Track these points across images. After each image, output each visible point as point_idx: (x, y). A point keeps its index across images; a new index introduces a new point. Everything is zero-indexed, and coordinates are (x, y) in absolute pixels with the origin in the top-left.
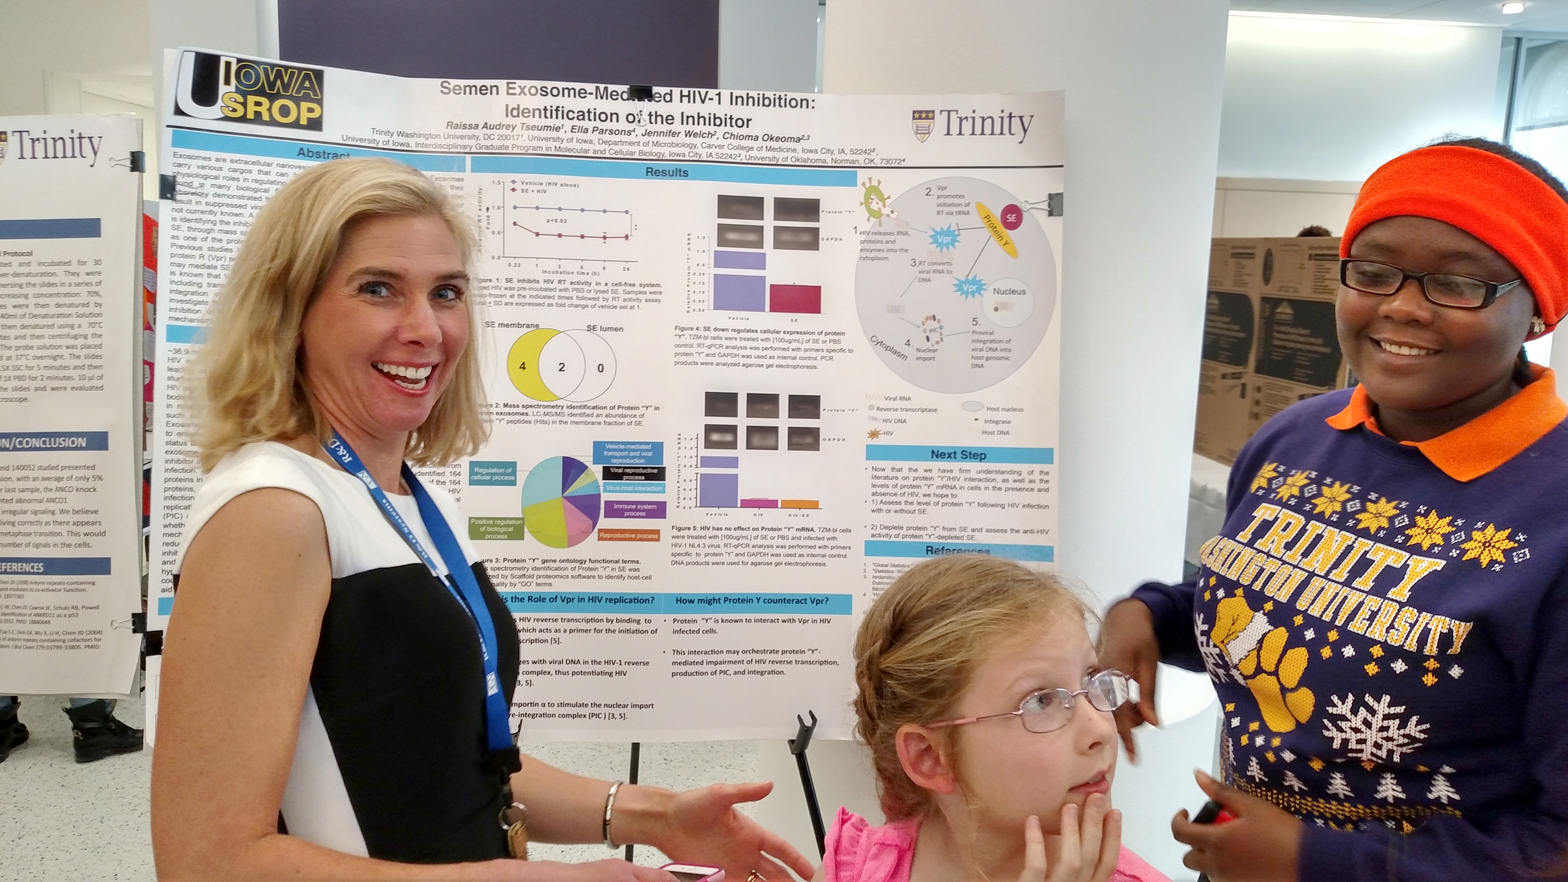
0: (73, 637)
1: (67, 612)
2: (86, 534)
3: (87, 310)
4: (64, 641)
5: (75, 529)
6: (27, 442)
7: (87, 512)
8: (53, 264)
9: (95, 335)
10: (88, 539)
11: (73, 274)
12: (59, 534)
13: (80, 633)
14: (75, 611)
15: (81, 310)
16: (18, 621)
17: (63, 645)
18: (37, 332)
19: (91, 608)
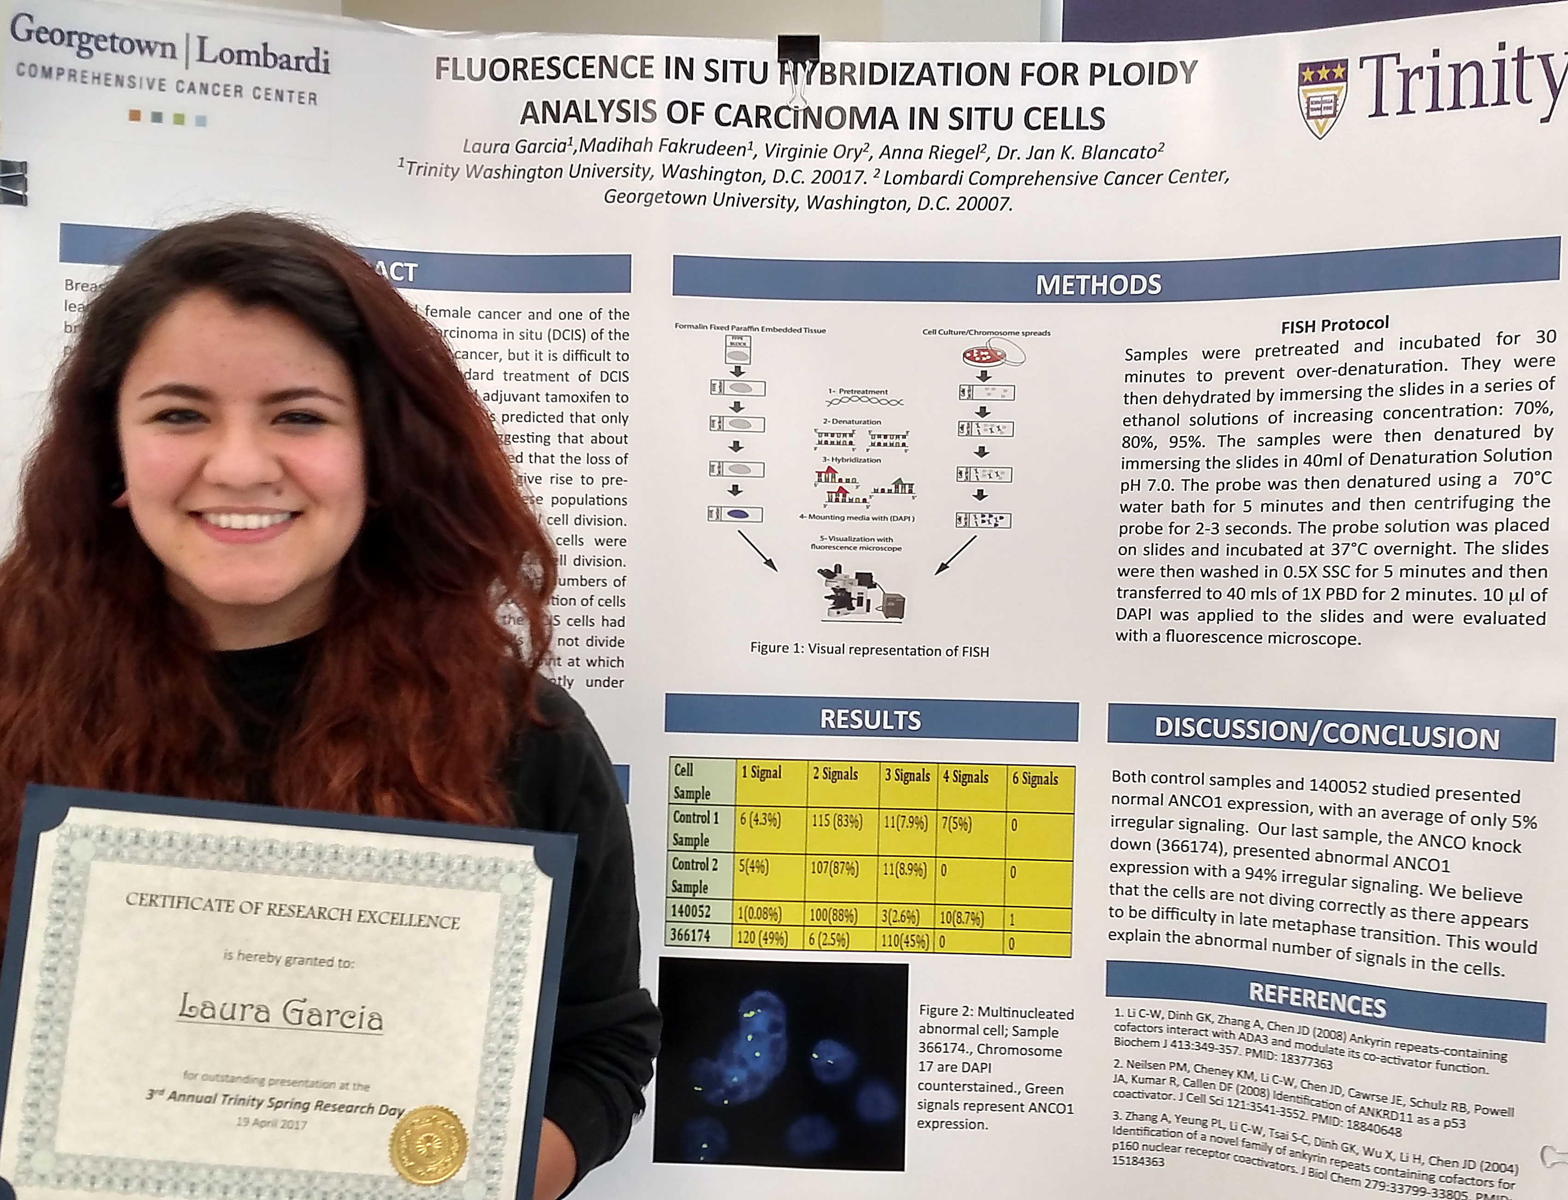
0: (1450, 1171)
1: (1442, 1115)
2: (1491, 946)
3: (1514, 445)
4: (1431, 1179)
5: (1466, 931)
6: (1350, 733)
7: (1496, 896)
8: (1436, 343)
9: (1530, 501)
10: (1496, 958)
11: (1484, 365)
12: (1429, 939)
13: (1469, 1164)
14: (1459, 1115)
15: (1498, 445)
16: (1315, 1116)
17: (1429, 1187)
18: (1387, 494)
19: (1495, 1112)
